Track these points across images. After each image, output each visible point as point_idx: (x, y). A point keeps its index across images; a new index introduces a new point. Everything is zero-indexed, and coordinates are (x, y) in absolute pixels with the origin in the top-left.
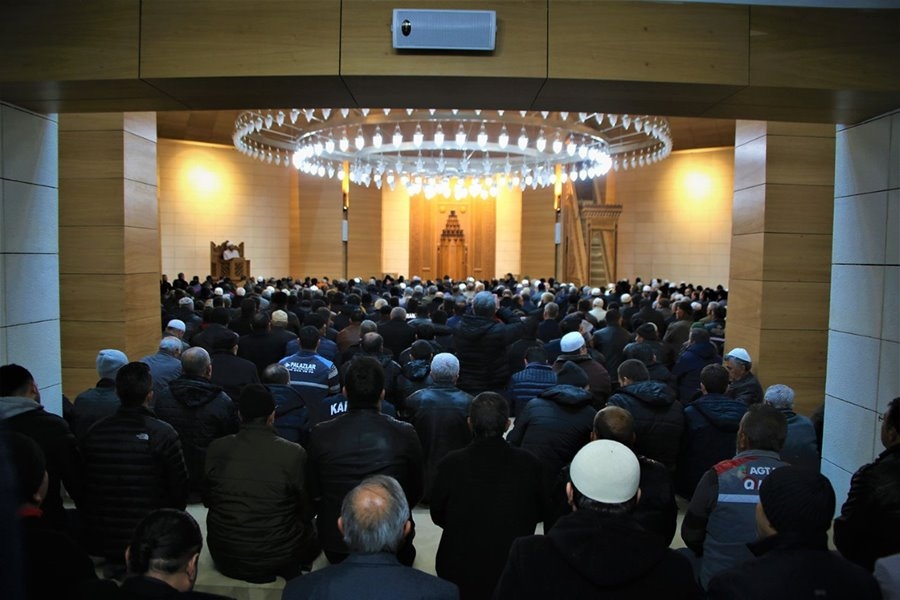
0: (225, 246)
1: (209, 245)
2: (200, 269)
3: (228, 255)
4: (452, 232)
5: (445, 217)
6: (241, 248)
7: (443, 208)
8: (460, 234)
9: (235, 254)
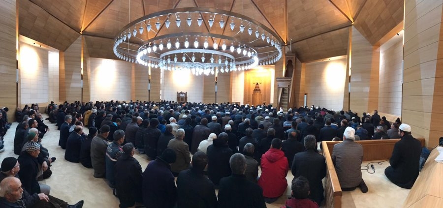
0: (181, 93)
1: (176, 93)
2: (174, 99)
3: (181, 95)
4: (257, 89)
5: (255, 85)
6: (186, 94)
7: (254, 82)
8: (259, 90)
9: (184, 95)
